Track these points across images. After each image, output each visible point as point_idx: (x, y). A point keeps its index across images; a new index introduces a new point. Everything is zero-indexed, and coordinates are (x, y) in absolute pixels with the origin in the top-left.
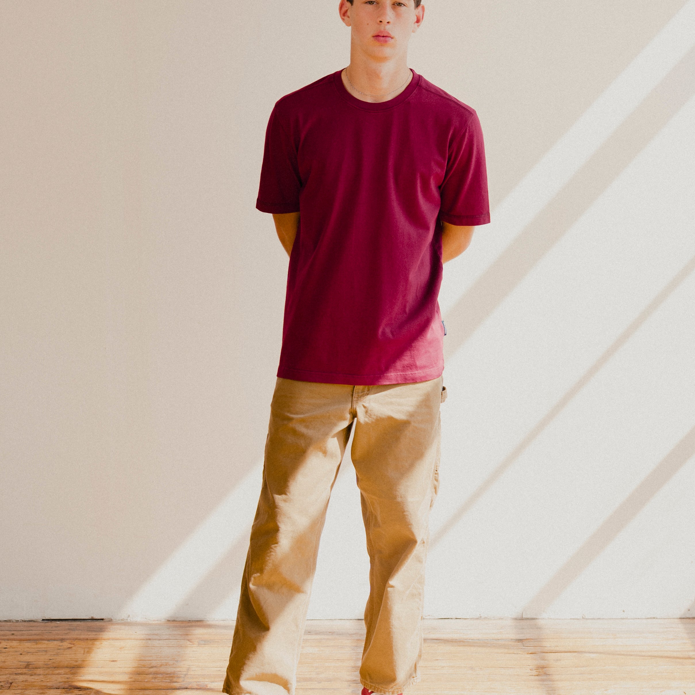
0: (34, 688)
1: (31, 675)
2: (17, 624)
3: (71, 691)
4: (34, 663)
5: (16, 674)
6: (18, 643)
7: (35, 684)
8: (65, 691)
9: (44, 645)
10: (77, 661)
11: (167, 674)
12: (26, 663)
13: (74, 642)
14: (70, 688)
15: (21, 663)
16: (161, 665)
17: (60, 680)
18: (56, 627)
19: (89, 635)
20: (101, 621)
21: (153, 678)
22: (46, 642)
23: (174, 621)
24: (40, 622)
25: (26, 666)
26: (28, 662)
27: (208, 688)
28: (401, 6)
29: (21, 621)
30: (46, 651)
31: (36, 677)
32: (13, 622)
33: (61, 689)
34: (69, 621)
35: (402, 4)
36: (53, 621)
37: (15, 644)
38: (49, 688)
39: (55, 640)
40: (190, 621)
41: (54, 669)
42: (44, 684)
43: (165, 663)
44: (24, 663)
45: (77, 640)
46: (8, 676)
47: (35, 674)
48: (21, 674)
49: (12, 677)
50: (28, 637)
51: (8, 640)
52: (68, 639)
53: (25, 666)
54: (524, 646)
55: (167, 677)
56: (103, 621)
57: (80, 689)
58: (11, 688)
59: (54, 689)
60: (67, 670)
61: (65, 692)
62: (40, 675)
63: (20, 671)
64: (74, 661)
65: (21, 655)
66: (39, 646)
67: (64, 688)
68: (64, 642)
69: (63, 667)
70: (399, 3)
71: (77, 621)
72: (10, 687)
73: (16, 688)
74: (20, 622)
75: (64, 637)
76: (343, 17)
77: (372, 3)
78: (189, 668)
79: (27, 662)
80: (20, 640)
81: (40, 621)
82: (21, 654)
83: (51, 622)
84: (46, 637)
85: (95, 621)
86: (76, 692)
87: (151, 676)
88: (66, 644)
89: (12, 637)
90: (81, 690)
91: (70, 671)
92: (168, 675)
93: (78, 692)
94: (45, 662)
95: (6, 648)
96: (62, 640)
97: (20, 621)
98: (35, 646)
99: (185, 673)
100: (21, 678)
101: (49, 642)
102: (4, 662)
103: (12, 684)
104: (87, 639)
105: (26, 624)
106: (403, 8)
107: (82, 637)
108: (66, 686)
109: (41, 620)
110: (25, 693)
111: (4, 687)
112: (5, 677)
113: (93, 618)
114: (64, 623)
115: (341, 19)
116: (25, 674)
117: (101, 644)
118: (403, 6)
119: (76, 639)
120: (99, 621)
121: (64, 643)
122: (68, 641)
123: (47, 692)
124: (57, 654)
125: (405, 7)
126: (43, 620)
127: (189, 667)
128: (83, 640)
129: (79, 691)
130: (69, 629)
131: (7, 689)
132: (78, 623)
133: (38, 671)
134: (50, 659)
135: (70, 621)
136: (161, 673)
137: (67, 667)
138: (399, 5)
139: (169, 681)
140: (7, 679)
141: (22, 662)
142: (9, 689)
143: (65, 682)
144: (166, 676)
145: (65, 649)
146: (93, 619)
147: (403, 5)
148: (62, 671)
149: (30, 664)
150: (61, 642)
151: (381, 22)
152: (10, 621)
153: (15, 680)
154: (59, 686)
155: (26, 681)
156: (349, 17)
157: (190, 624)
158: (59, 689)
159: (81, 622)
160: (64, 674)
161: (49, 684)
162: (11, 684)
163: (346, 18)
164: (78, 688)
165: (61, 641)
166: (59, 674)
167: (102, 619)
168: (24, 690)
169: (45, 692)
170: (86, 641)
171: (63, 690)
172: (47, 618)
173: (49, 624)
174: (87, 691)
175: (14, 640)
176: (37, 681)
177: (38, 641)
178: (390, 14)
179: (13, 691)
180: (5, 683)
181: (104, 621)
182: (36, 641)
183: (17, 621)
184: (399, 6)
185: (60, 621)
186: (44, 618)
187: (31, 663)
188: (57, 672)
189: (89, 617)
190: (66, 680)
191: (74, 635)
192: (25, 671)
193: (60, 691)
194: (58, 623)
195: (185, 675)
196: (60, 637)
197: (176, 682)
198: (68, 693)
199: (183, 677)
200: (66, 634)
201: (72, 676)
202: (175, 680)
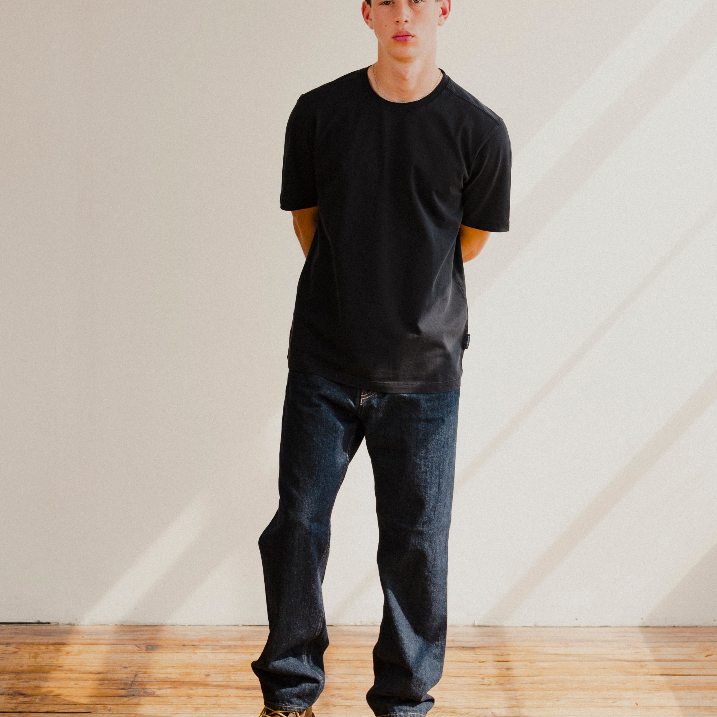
3: (16, 697)
8: (10, 697)
10: (22, 666)
11: (114, 680)
13: (19, 647)
14: (14, 694)
16: (108, 672)
17: (5, 686)
19: (35, 639)
20: (48, 624)
21: (99, 684)
23: (122, 625)
27: (156, 695)
33: (6, 695)
34: (15, 624)
40: (138, 625)
43: (112, 669)
45: (23, 645)
52: (13, 643)
54: (475, 654)
55: (113, 684)
56: (49, 625)
57: (24, 696)
60: (12, 676)
61: (9, 699)
64: (19, 666)
67: (8, 695)
68: (10, 646)
69: (8, 673)
71: (23, 624)
75: (10, 641)
76: (367, 21)
77: (388, 4)
85: (41, 624)
86: (20, 698)
88: (11, 649)
90: (26, 697)
91: (15, 676)
92: (115, 682)
93: (23, 698)
96: (8, 644)
99: (132, 680)
104: (33, 644)
106: (421, 4)
107: (28, 641)
108: (11, 692)
114: (9, 626)
117: (48, 648)
118: (420, 2)
119: (22, 643)
120: (45, 624)
121: (8, 647)
122: (13, 645)
125: (423, 2)
127: (136, 673)
128: (28, 644)
129: (24, 697)
130: (15, 633)
132: (24, 627)
135: (17, 624)
136: (108, 680)
137: (12, 672)
139: (116, 688)
143: (11, 688)
144: (113, 682)
145: (9, 654)
146: (39, 623)
148: (7, 677)
150: (6, 646)
151: (398, 22)
154: (4, 692)
156: (371, 20)
157: (137, 629)
158: (3, 695)
159: (27, 625)
160: (9, 680)
163: (369, 21)
164: (23, 695)
165: (6, 645)
166: (4, 680)
167: (49, 623)
170: (31, 645)
171: (8, 696)
174: (32, 697)
181: (51, 624)
184: (416, 2)
185: (6, 624)
188: (2, 677)
189: (36, 621)
190: (11, 686)
191: (19, 639)
193: (5, 698)
194: (4, 626)
195: (132, 682)
196: (6, 641)
197: (123, 689)
198: (12, 699)
199: (130, 684)
200: (12, 638)
201: (17, 682)
202: (122, 687)
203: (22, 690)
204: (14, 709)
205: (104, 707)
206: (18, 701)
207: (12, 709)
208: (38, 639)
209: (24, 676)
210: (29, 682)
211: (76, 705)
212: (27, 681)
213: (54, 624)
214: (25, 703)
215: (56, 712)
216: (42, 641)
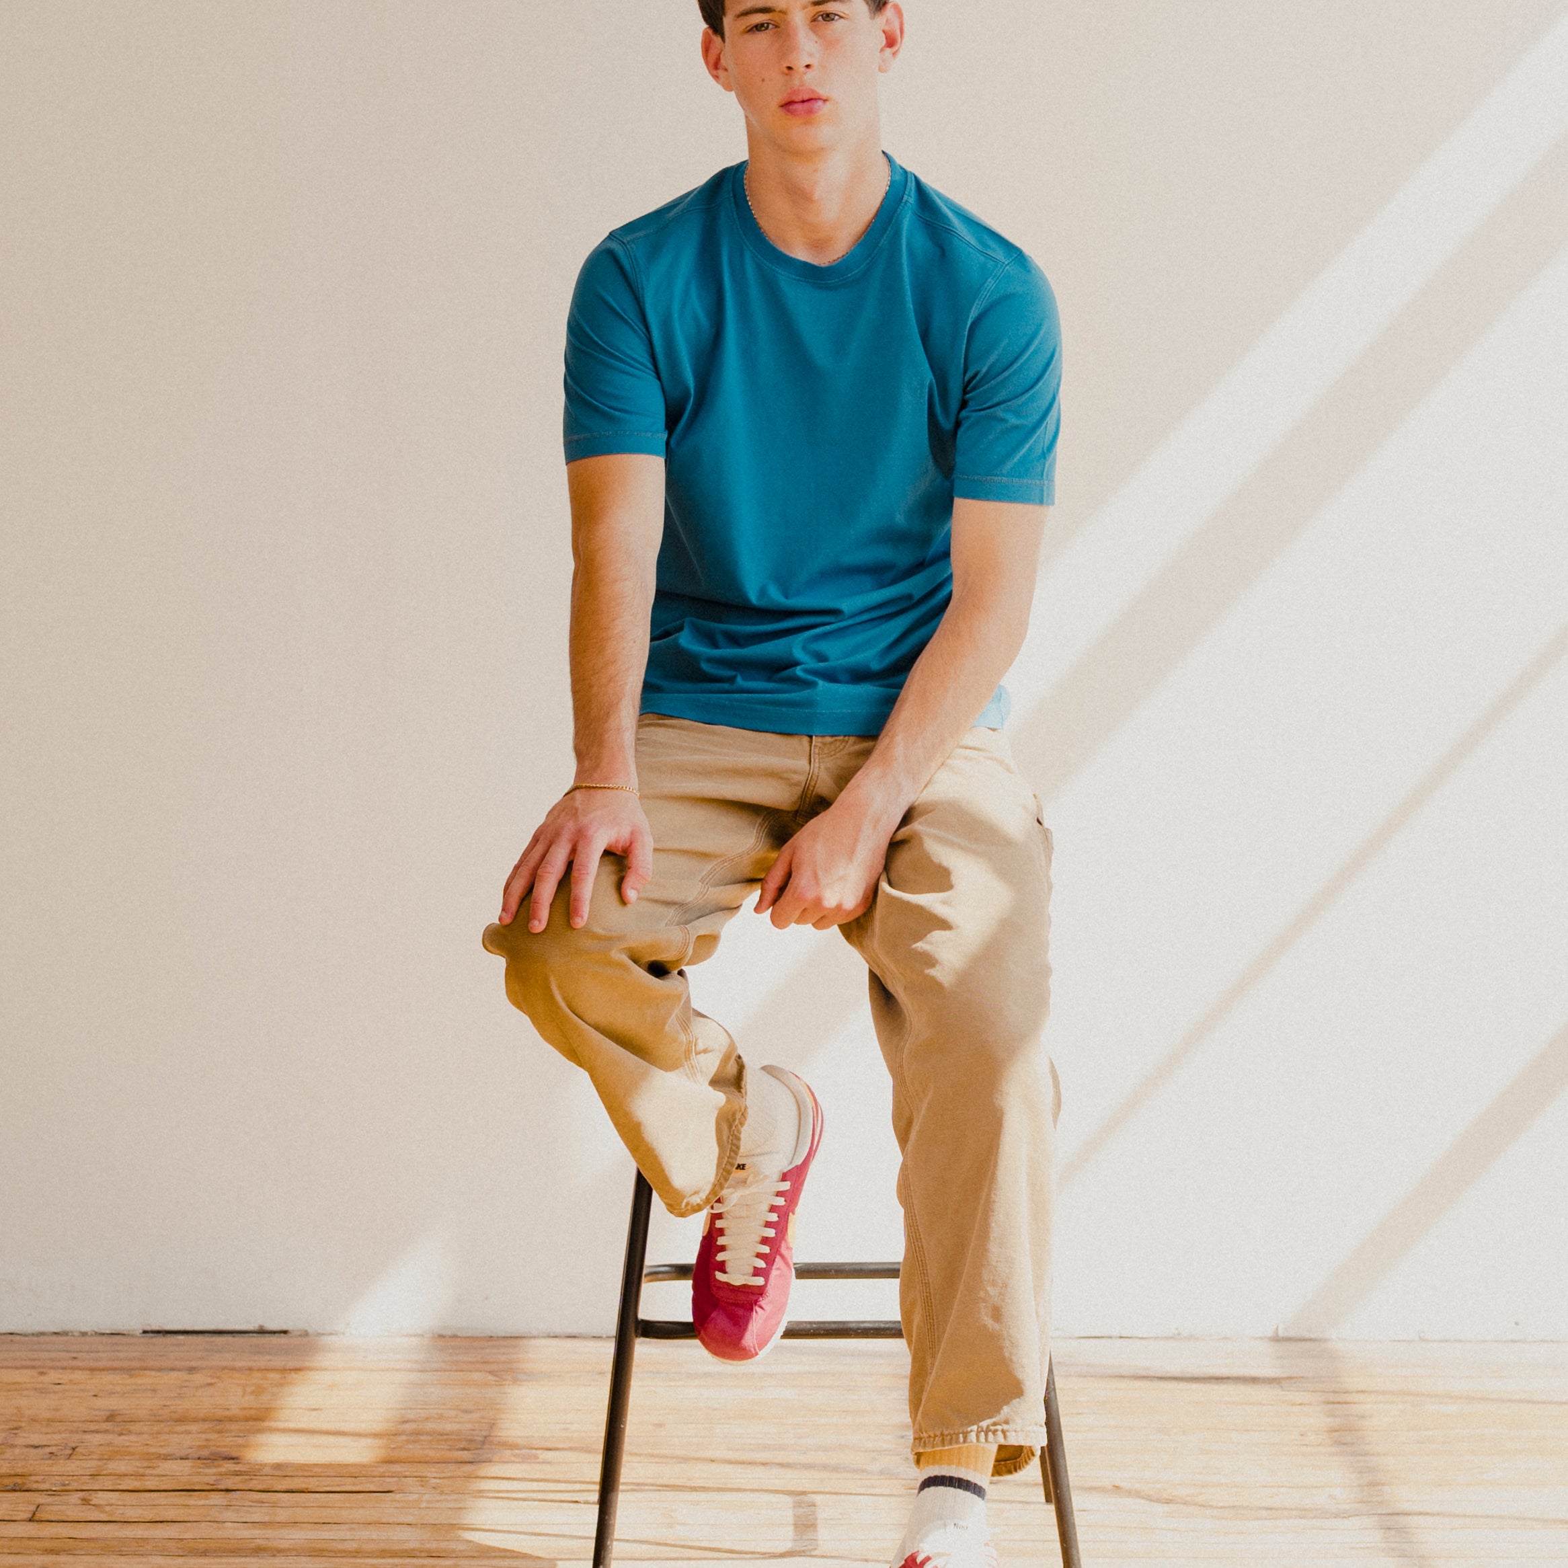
0: (127, 1458)
1: (121, 1434)
2: (83, 1339)
3: (216, 1463)
4: (127, 1412)
5: (85, 1432)
6: (87, 1374)
7: (132, 1449)
8: (204, 1463)
9: (148, 1379)
10: (228, 1409)
11: (443, 1434)
12: (108, 1413)
13: (219, 1374)
14: (212, 1460)
15: (94, 1413)
16: (427, 1419)
17: (190, 1443)
18: (177, 1345)
19: (255, 1361)
20: (282, 1335)
21: (408, 1441)
22: (153, 1373)
23: (455, 1337)
24: (139, 1337)
25: (108, 1418)
26: (113, 1410)
28: (833, 19)
29: (93, 1333)
30: (154, 1391)
31: (133, 1438)
32: (73, 1336)
33: (192, 1459)
34: (206, 1335)
35: (836, 15)
36: (169, 1335)
37: (78, 1376)
38: (162, 1457)
39: (173, 1369)
40: (491, 1336)
41: (174, 1423)
42: (152, 1450)
43: (437, 1414)
44: (103, 1413)
45: (227, 1371)
46: (68, 1435)
47: (130, 1432)
48: (97, 1432)
49: (77, 1437)
50: (109, 1364)
51: (64, 1368)
52: (204, 1368)
53: (105, 1418)
55: (440, 1440)
56: (286, 1335)
58: (72, 1457)
59: (176, 1459)
60: (206, 1425)
61: (202, 1466)
62: (143, 1434)
63: (93, 1427)
64: (221, 1407)
65: (95, 1398)
66: (139, 1381)
67: (199, 1459)
68: (196, 1373)
69: (195, 1420)
70: (828, 15)
71: (225, 1335)
72: (71, 1455)
73: (84, 1457)
74: (92, 1335)
75: (193, 1364)
76: (715, 72)
77: (763, 28)
78: (494, 1424)
79: (109, 1411)
80: (92, 1370)
81: (138, 1335)
82: (95, 1396)
83: (164, 1336)
84: (151, 1364)
85: (268, 1335)
86: (227, 1466)
87: (404, 1438)
88: (201, 1378)
89: (74, 1363)
91: (213, 1427)
92: (445, 1436)
93: (234, 1465)
94: (151, 1410)
95: (59, 1384)
96: (191, 1370)
97: (89, 1334)
98: (129, 1381)
99: (483, 1433)
100: (98, 1438)
101: (159, 1374)
102: (56, 1410)
103: (77, 1450)
104: (250, 1369)
105: (104, 1339)
106: (838, 25)
107: (238, 1364)
108: (205, 1453)
109: (141, 1331)
110: (106, 1466)
111: (56, 1455)
112: (57, 1437)
113: (264, 1328)
115: (711, 78)
116: (106, 1431)
118: (837, 20)
119: (225, 1368)
120: (277, 1335)
121: (193, 1375)
122: (205, 1372)
123: (160, 1464)
124: (180, 1396)
125: (842, 20)
126: (145, 1332)
127: (492, 1421)
128: (240, 1370)
129: (235, 1463)
130: (207, 1350)
131: (65, 1460)
132: (229, 1338)
133: (136, 1427)
134: (165, 1406)
135: (210, 1335)
136: (428, 1433)
137: (204, 1420)
138: (828, 19)
139: (447, 1447)
140: (65, 1441)
141: (100, 1410)
142: (68, 1459)
143: (204, 1447)
144: (441, 1438)
145: (197, 1388)
146: (262, 1332)
147: (837, 17)
148: (194, 1427)
149: (119, 1414)
150: (189, 1374)
151: (789, 68)
152: (65, 1333)
153: (83, 1442)
154: (188, 1455)
155: (110, 1444)
156: (726, 70)
158: (187, 1459)
159: (234, 1337)
160: (199, 1433)
161: (163, 1451)
162: (74, 1449)
163: (721, 72)
164: (233, 1459)
165: (188, 1372)
166: (188, 1432)
167: (285, 1332)
168: (105, 1461)
169: (155, 1465)
170: (247, 1372)
171: (199, 1461)
172: (157, 1328)
173: (160, 1340)
175: (79, 1368)
176: (136, 1445)
177: (133, 1372)
178: (807, 46)
179: (78, 1463)
180: (60, 1447)
181: (291, 1334)
182: (130, 1371)
183: (84, 1334)
184: (829, 21)
186: (148, 1328)
187: (116, 1413)
188: (179, 1428)
189: (255, 1328)
190: (204, 1443)
191: (218, 1360)
192: (105, 1426)
193: (190, 1464)
194: (181, 1337)
195: (485, 1437)
196: (187, 1364)
197: (464, 1449)
198: (208, 1467)
199: (481, 1441)
200: (202, 1358)
201: (216, 1436)
202: (462, 1446)
203: (229, 1449)
204: (212, 1485)
205: (422, 1481)
206: (223, 1470)
207: (208, 1484)
208: (262, 1361)
209: (234, 1426)
210: (245, 1436)
211: (356, 1477)
212: (242, 1435)
213: (299, 1333)
214: (239, 1473)
215: (309, 1490)
216: (273, 1364)
